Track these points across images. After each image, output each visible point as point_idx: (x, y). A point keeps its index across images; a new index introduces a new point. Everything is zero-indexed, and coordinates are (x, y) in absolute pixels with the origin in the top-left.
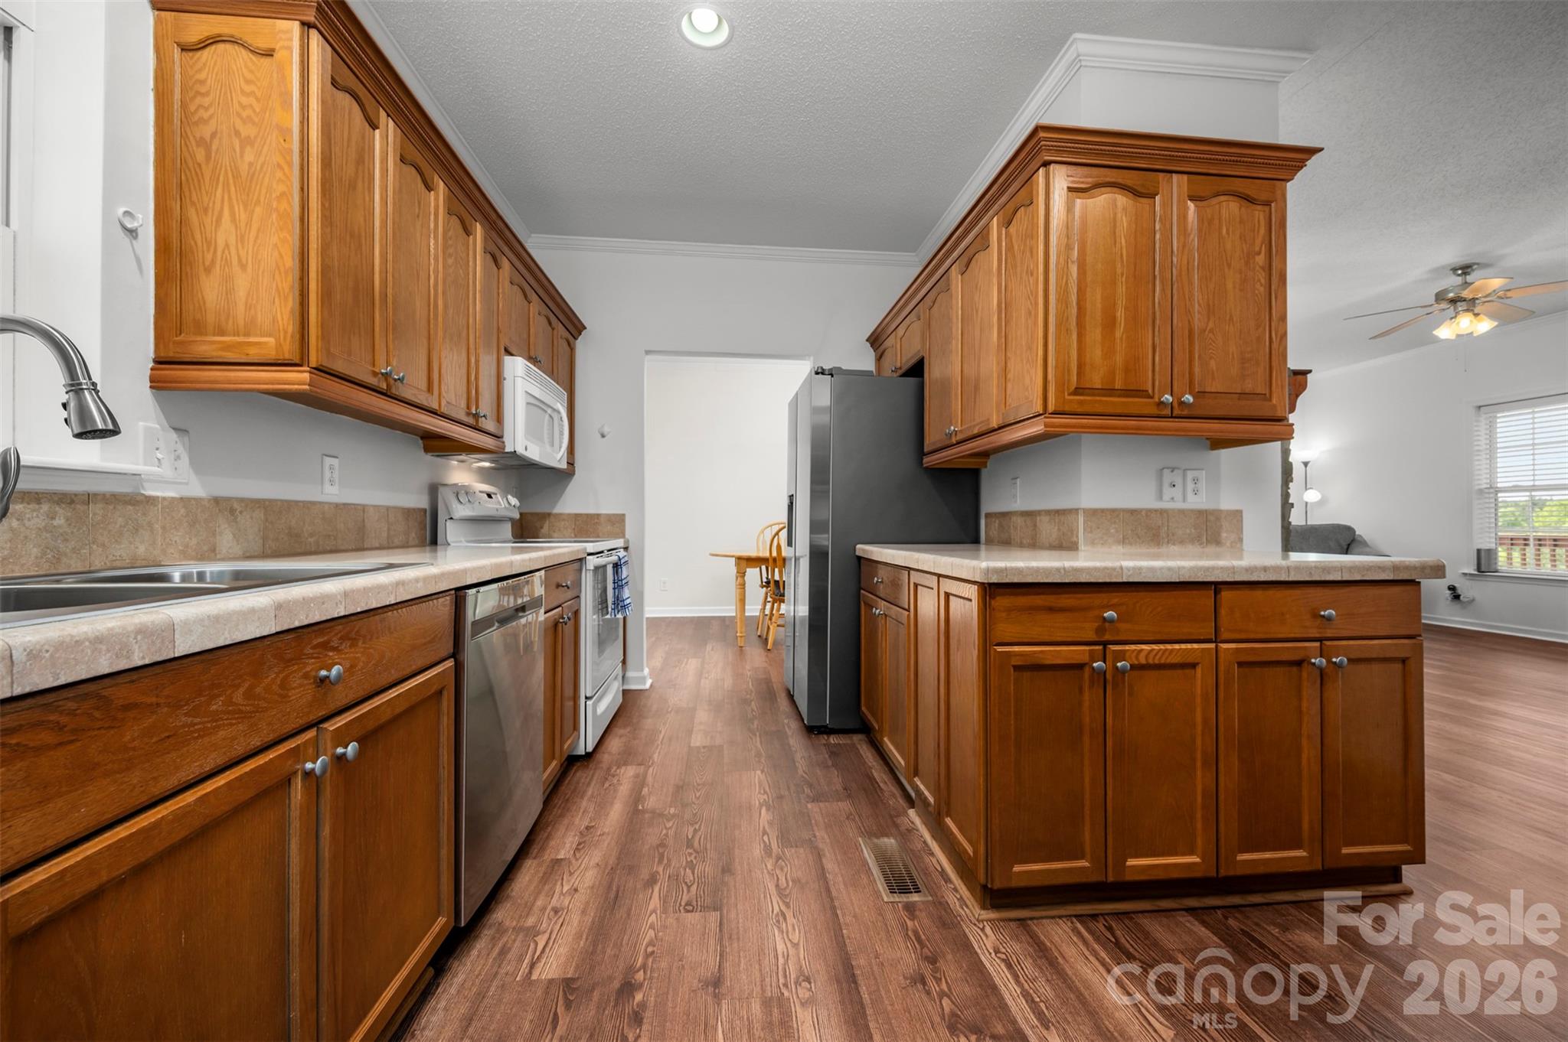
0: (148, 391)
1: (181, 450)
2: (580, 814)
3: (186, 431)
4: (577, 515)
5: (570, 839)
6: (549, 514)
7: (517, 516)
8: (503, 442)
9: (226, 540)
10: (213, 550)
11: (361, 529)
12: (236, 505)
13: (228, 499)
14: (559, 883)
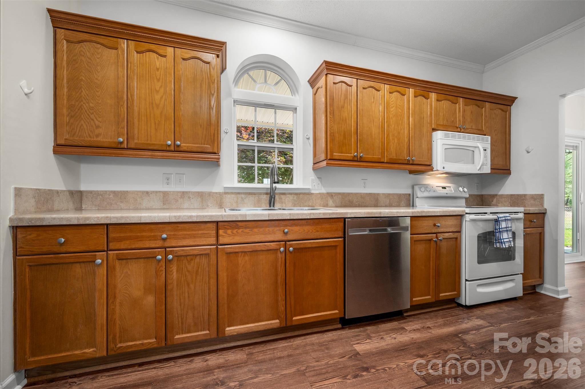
0: (312, 171)
1: (319, 182)
2: (434, 322)
3: (321, 178)
4: (512, 195)
5: (417, 326)
6: (496, 195)
7: (467, 196)
8: (432, 167)
9: (331, 202)
10: (327, 205)
11: (377, 200)
12: (333, 194)
13: (331, 193)
14: (394, 334)
